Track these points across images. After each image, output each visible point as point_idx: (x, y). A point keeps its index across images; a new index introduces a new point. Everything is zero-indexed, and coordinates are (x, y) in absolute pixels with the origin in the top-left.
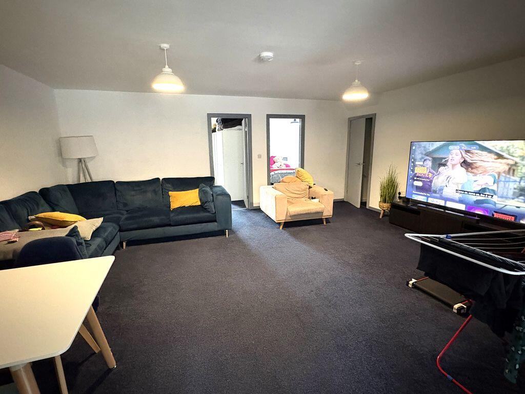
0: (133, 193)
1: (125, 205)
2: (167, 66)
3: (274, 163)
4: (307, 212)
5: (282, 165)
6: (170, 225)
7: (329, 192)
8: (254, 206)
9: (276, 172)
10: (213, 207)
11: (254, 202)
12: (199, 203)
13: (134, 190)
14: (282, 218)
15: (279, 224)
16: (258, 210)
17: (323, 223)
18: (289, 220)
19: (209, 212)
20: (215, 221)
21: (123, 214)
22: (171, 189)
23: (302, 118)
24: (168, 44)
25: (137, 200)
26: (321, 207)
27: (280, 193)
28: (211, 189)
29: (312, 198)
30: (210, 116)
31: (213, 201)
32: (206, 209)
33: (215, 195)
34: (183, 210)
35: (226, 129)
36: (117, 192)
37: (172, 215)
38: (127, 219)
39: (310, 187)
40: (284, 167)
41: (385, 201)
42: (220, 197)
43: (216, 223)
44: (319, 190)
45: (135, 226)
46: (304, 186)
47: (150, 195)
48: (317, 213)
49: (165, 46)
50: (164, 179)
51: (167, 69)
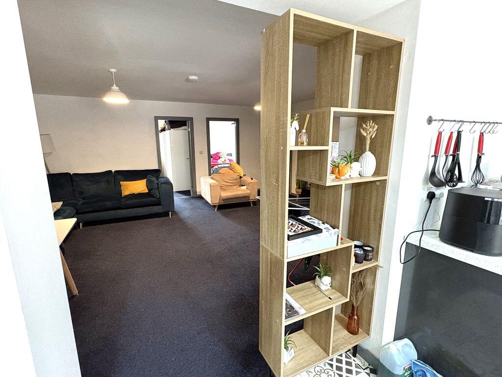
0: (88, 183)
1: (81, 193)
2: (115, 85)
3: (220, 158)
4: (236, 196)
5: (227, 160)
6: (121, 208)
7: (254, 180)
8: (198, 194)
9: (219, 166)
10: (158, 193)
11: (197, 191)
12: (147, 191)
13: (89, 181)
14: (217, 202)
15: (214, 206)
16: (200, 197)
17: (251, 206)
18: (222, 203)
19: (154, 197)
20: (160, 204)
21: (79, 201)
22: (121, 180)
23: (237, 121)
24: (116, 69)
25: (92, 189)
26: (248, 192)
27: (215, 182)
28: (157, 180)
29: (242, 186)
30: (157, 119)
31: (158, 188)
32: (152, 195)
33: (159, 184)
34: (133, 196)
35: (173, 129)
36: (73, 182)
37: (123, 200)
38: (82, 204)
39: (241, 177)
40: (228, 162)
41: (299, 188)
42: (164, 185)
43: (160, 206)
44: (247, 179)
45: (91, 209)
46: (235, 176)
47: (103, 185)
48: (245, 197)
49: (113, 70)
50: (116, 172)
51: (115, 87)
